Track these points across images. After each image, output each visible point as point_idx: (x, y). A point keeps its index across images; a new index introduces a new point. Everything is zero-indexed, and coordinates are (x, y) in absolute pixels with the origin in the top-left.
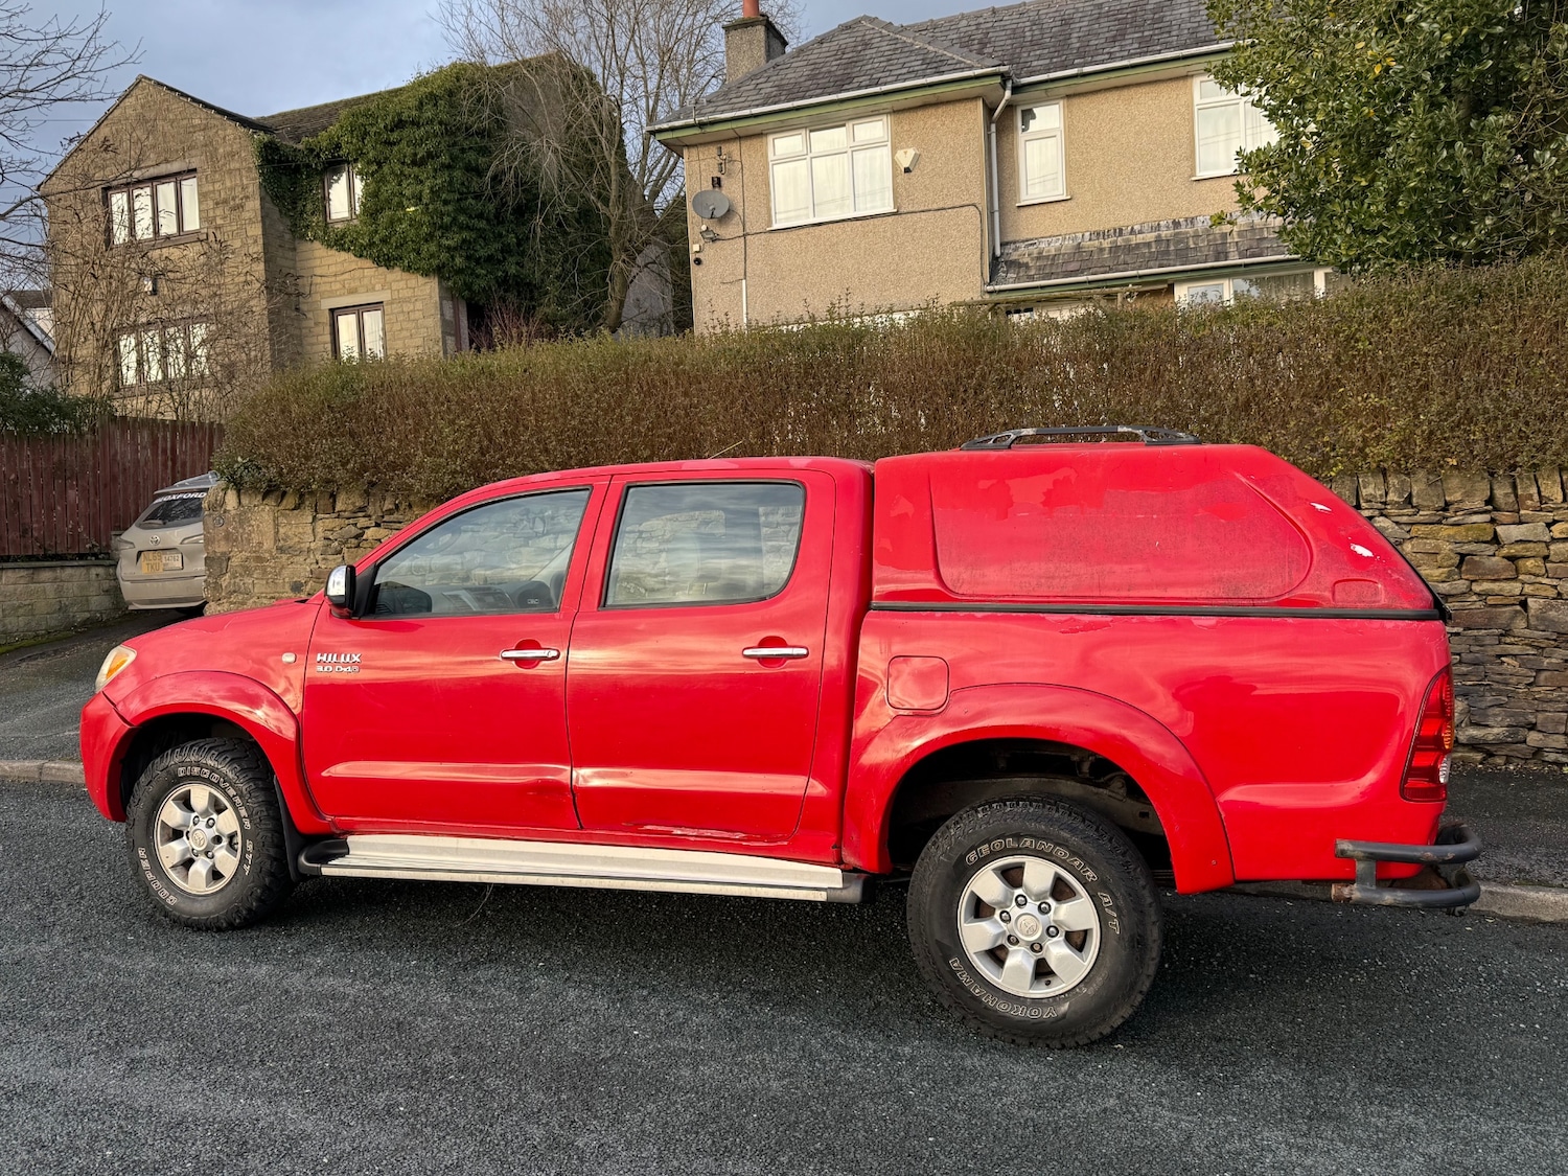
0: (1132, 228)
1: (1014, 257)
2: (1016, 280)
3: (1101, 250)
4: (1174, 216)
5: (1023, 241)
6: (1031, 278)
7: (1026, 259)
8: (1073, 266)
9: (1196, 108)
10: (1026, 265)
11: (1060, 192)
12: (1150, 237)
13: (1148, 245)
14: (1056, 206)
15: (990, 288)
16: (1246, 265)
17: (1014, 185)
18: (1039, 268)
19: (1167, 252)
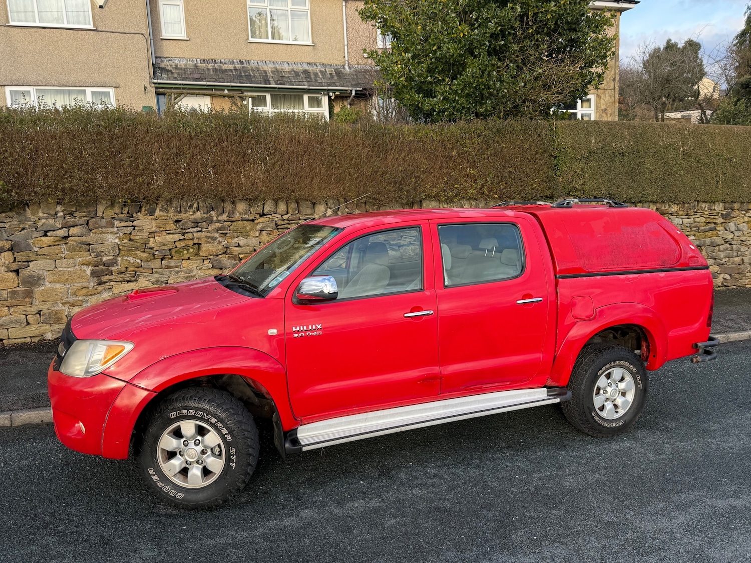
0: (221, 61)
1: (162, 65)
2: (168, 78)
3: (208, 69)
4: (240, 58)
5: (165, 58)
6: (175, 79)
7: (169, 68)
8: (196, 76)
9: (248, 6)
10: (171, 71)
11: (183, 36)
12: (231, 67)
13: (231, 70)
14: (182, 42)
15: (155, 81)
16: (279, 88)
17: (158, 27)
18: (178, 74)
19: (241, 76)
